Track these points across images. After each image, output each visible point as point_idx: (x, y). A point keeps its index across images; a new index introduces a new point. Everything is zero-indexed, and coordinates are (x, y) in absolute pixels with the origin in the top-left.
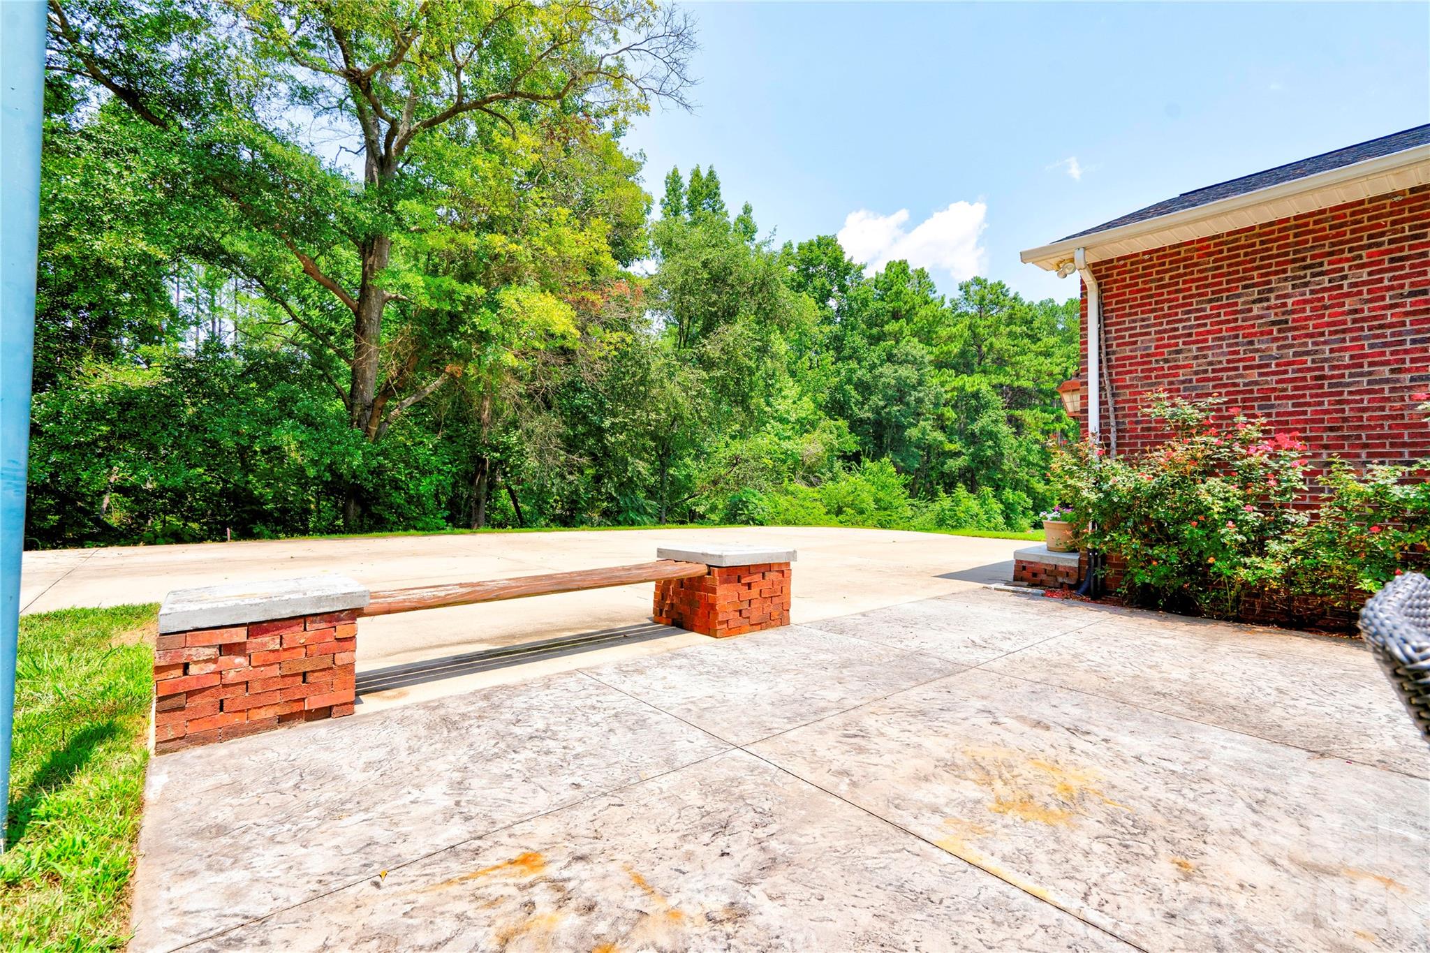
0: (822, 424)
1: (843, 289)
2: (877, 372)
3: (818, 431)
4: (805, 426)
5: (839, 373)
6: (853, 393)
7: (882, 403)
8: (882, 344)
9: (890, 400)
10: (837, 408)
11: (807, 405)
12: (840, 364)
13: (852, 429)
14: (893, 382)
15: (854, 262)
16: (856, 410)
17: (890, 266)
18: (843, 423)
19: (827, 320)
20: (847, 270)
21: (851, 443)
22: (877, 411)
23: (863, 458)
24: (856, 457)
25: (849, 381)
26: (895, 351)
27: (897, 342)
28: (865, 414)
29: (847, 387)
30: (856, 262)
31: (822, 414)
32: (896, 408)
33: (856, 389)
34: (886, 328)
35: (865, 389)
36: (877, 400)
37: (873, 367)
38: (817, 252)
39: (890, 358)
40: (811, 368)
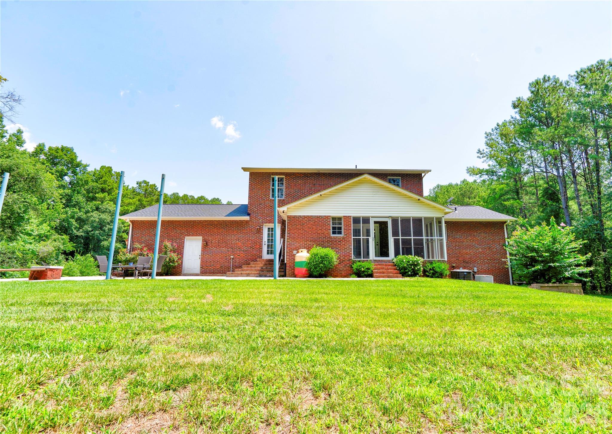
0: (53, 237)
1: (74, 173)
2: (89, 215)
3: (50, 241)
4: (41, 238)
5: (67, 213)
6: (74, 223)
7: (90, 229)
8: (94, 202)
9: (94, 228)
10: (63, 229)
11: (45, 228)
12: (68, 209)
13: (71, 240)
14: (97, 220)
15: (83, 162)
16: (75, 231)
17: (103, 168)
18: (66, 237)
19: (63, 187)
20: (78, 165)
21: (70, 247)
22: (87, 232)
23: (76, 254)
24: (72, 254)
25: (73, 217)
26: (100, 207)
27: (102, 203)
28: (80, 233)
29: (71, 220)
30: (84, 162)
31: (53, 232)
32: (97, 232)
33: (76, 221)
34: (97, 195)
35: (81, 221)
36: (87, 228)
37: (87, 212)
38: (61, 153)
39: (97, 209)
40: (48, 209)
